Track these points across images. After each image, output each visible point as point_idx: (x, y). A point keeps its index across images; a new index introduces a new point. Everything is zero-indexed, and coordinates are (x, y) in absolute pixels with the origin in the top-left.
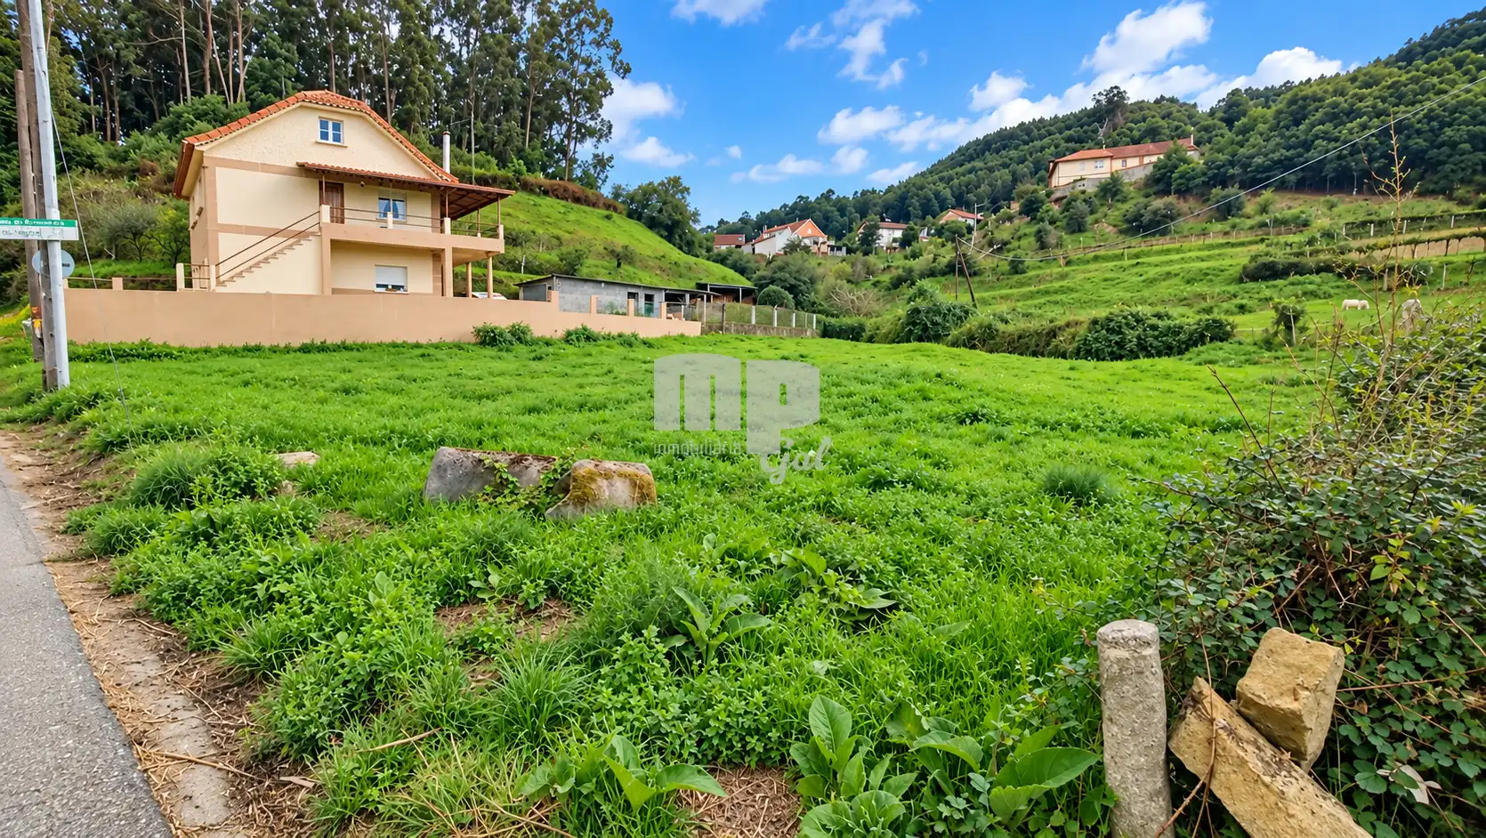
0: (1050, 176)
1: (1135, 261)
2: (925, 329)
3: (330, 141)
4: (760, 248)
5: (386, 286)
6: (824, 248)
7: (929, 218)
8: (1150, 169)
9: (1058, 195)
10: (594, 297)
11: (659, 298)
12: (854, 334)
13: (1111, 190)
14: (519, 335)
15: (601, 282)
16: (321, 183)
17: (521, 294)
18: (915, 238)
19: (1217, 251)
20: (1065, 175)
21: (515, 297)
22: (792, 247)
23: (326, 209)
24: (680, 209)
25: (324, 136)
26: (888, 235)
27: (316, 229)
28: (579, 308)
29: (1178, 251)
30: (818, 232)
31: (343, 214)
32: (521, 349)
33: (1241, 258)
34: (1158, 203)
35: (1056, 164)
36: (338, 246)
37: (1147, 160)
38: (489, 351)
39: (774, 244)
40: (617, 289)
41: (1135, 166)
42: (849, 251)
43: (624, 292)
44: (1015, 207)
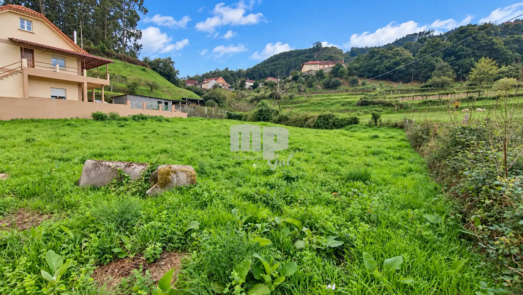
0: (301, 69)
1: (327, 98)
2: (264, 117)
3: (26, 29)
4: (204, 86)
5: (56, 97)
6: (227, 88)
7: (262, 79)
8: (331, 69)
9: (304, 75)
10: (145, 103)
11: (170, 103)
12: (239, 118)
13: (320, 74)
14: (113, 117)
15: (147, 97)
16: (21, 48)
17: (113, 101)
18: (258, 85)
19: (350, 96)
20: (306, 68)
21: (111, 102)
22: (215, 87)
23: (25, 61)
24: (172, 70)
25: (23, 27)
26: (249, 84)
27: (20, 69)
28: (138, 107)
29: (339, 95)
30: (224, 81)
31: (34, 64)
32: (114, 122)
33: (357, 99)
34: (334, 80)
35: (303, 65)
36: (31, 78)
37: (330, 66)
38: (99, 123)
39: (209, 85)
40: (153, 100)
41: (327, 68)
42: (236, 89)
43: (156, 101)
44: (290, 77)
